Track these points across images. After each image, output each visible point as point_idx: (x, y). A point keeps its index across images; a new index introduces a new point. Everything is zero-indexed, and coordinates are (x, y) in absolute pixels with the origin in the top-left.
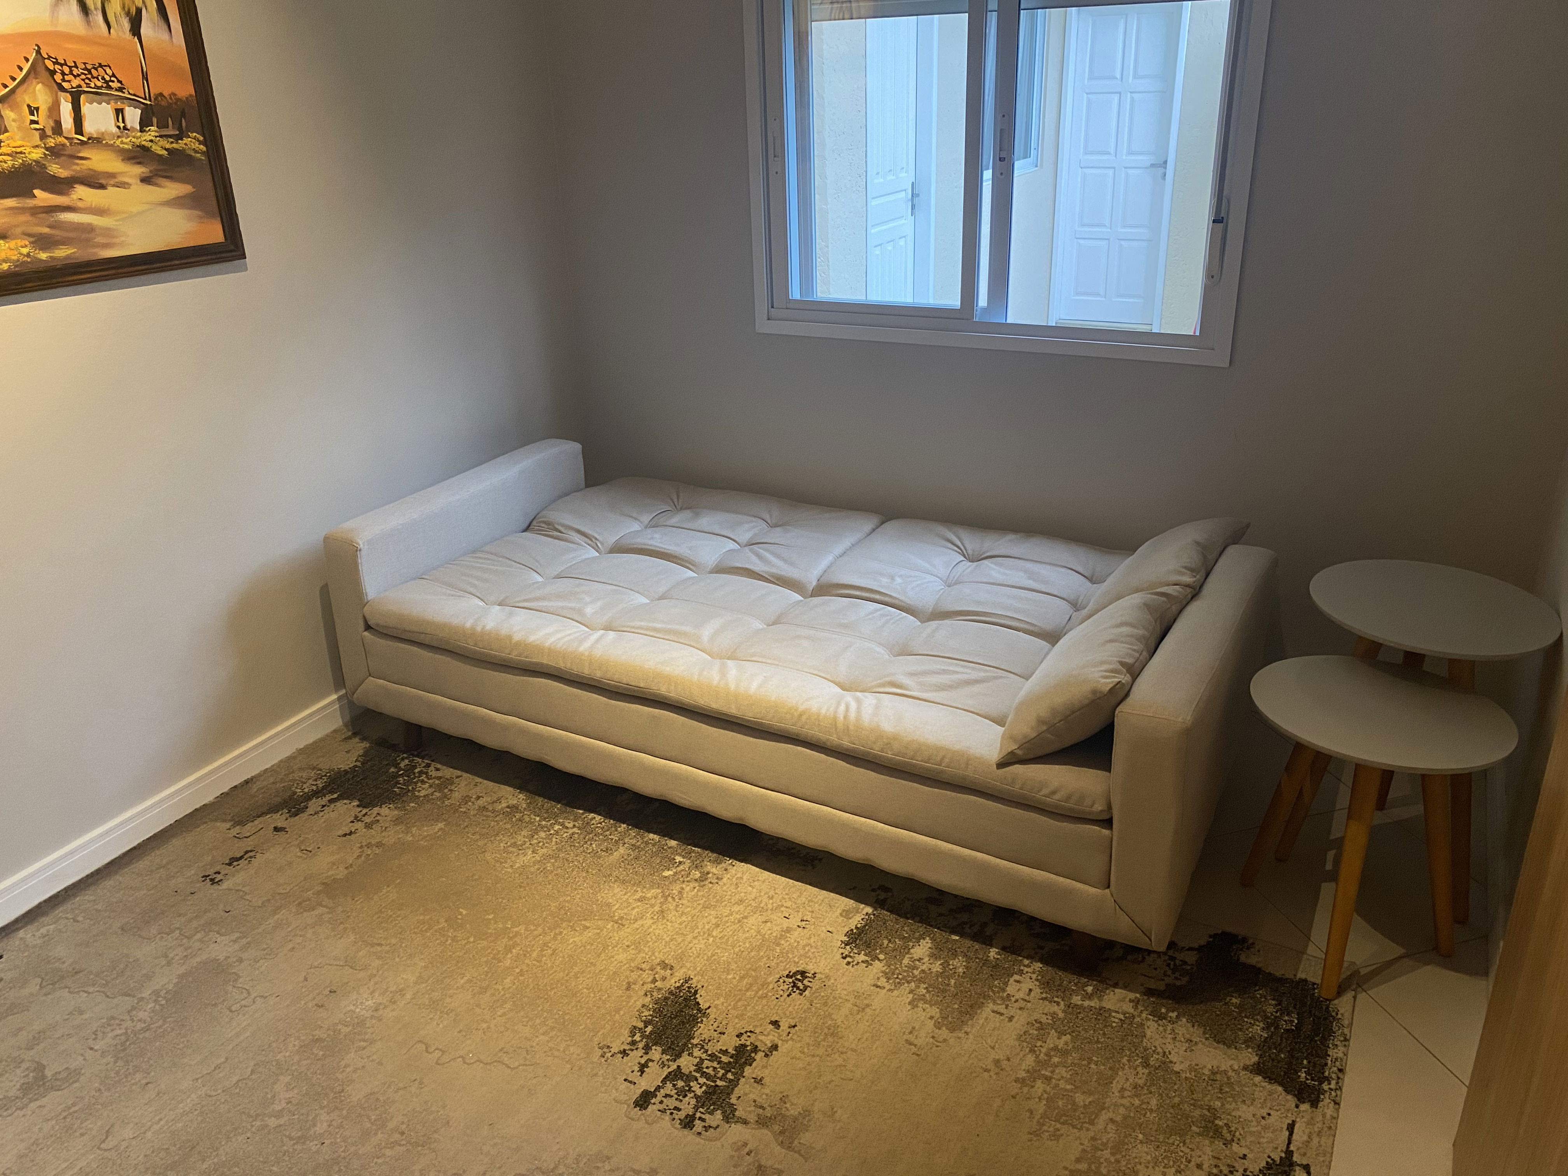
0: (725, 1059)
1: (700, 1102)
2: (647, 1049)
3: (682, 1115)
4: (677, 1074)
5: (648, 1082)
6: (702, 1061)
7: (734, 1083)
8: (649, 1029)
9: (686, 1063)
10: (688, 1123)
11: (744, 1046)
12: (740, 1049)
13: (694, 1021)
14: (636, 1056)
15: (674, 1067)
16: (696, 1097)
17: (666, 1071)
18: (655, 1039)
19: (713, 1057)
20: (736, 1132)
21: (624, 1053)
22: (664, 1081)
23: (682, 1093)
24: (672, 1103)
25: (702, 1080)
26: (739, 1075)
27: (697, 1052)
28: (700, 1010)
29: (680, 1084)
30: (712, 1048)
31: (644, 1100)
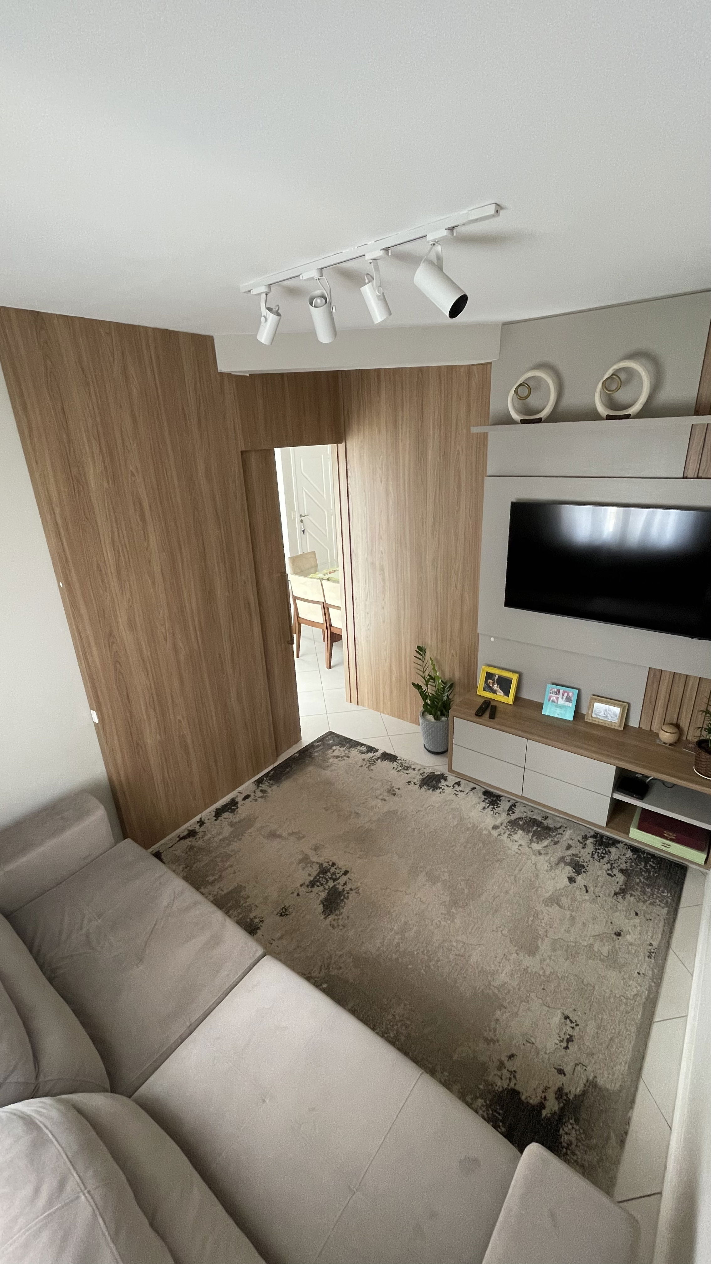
1: (328, 871)
2: (343, 890)
3: (335, 867)
4: (334, 880)
5: (344, 879)
6: (326, 884)
7: (318, 875)
8: (342, 898)
9: (331, 884)
10: (333, 864)
11: (311, 888)
12: (312, 886)
13: (326, 899)
14: (347, 888)
15: (335, 883)
16: (330, 872)
17: (338, 881)
18: (340, 894)
19: (322, 885)
20: (320, 860)
21: (351, 889)
22: (339, 878)
23: (334, 874)
24: (337, 871)
25: (327, 877)
26: (315, 877)
27: (327, 887)
28: (323, 904)
29: (334, 877)
30: (321, 888)
31: (346, 873)
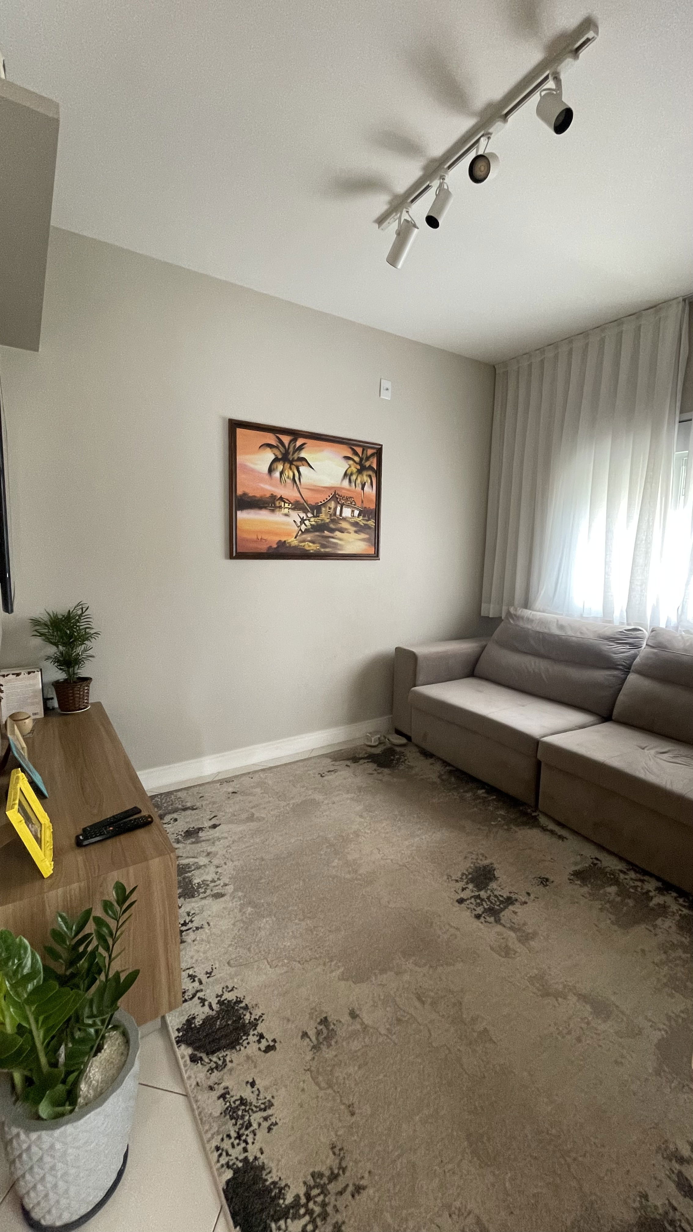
0: (501, 899)
1: (485, 911)
2: (467, 883)
3: (476, 913)
4: (478, 897)
5: (463, 895)
6: (490, 896)
7: (503, 910)
8: (470, 876)
9: (483, 894)
10: (478, 917)
11: (511, 897)
12: (509, 898)
13: (491, 880)
14: (461, 884)
15: (477, 894)
16: (484, 908)
17: (473, 894)
18: (472, 881)
19: (496, 896)
20: (499, 928)
21: (457, 881)
22: (471, 897)
23: (478, 905)
24: (472, 906)
25: (489, 903)
26: (505, 908)
27: (489, 892)
28: (495, 877)
29: (478, 901)
30: (496, 893)
31: (461, 901)
